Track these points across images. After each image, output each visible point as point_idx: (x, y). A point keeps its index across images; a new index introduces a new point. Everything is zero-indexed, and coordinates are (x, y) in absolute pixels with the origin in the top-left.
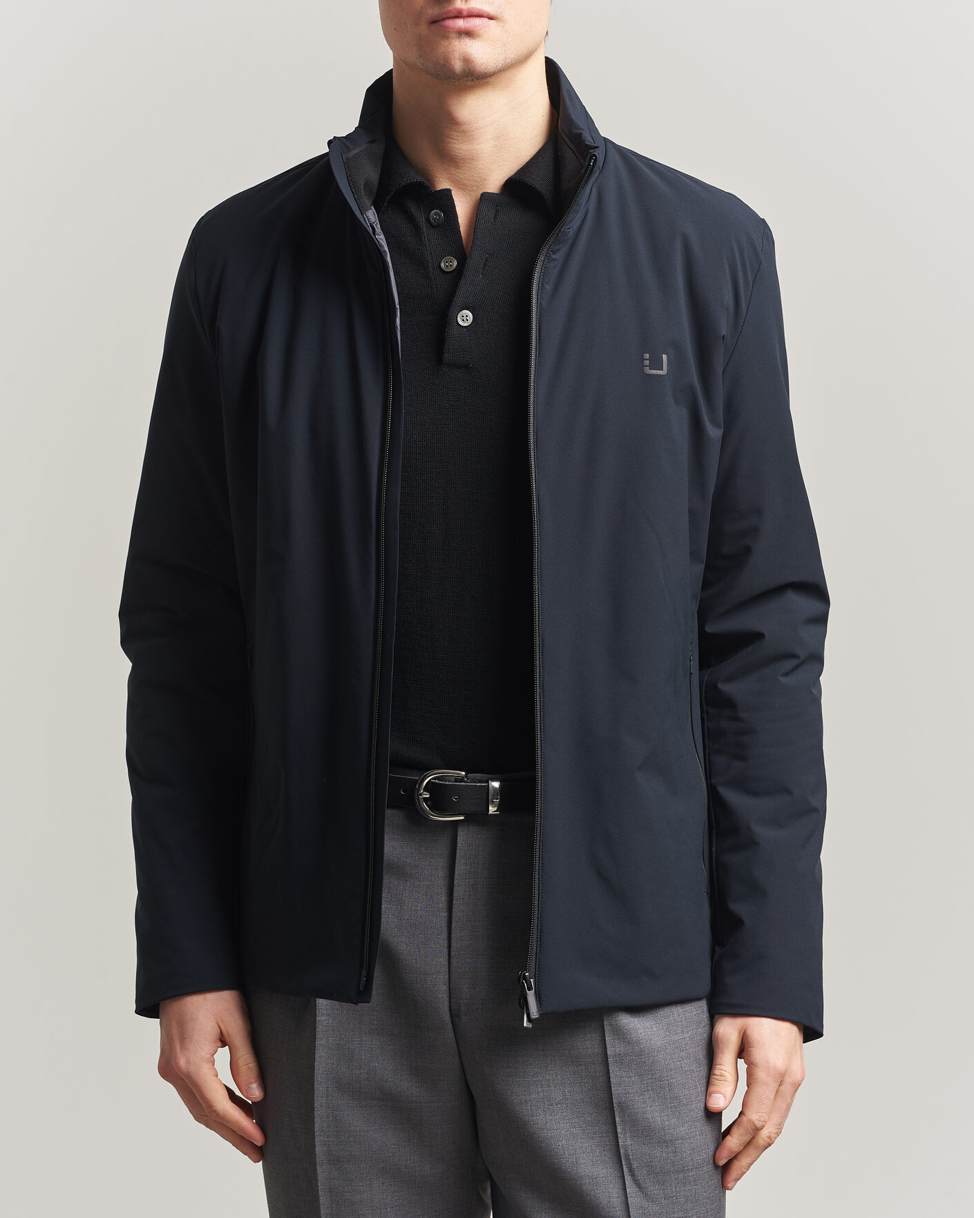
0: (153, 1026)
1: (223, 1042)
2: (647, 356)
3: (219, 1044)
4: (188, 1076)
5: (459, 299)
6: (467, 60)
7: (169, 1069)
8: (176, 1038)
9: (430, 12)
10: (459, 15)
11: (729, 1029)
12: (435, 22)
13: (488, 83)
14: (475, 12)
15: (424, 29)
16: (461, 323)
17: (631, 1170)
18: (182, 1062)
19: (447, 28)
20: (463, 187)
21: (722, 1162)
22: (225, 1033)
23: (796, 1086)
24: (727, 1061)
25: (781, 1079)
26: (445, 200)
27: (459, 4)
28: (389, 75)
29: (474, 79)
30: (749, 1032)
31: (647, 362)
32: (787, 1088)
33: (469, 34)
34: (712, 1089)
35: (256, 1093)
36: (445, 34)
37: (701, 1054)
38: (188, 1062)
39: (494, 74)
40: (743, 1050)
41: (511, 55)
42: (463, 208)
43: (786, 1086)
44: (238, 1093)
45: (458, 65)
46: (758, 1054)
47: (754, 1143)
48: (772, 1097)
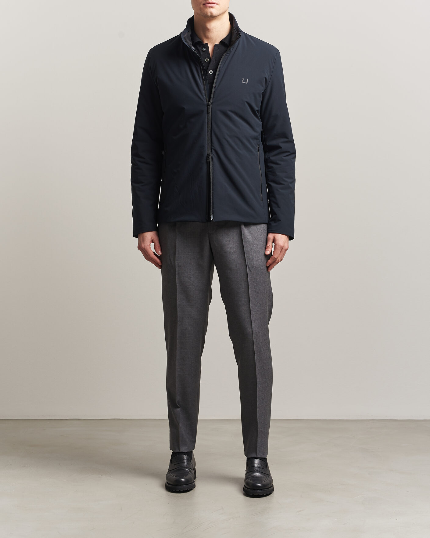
0: (137, 239)
1: (152, 242)
2: (243, 79)
3: (151, 242)
4: (144, 249)
5: (209, 68)
6: (211, 13)
7: (140, 248)
8: (142, 241)
9: (203, 2)
10: (210, 3)
11: (271, 236)
12: (204, 4)
13: (216, 19)
14: (213, 3)
15: (202, 6)
16: (210, 73)
17: (249, 267)
18: (143, 246)
19: (207, 6)
20: (210, 43)
21: (268, 266)
22: (153, 240)
23: (286, 250)
24: (270, 243)
25: (282, 248)
26: (206, 46)
27: (210, 0)
28: (193, 16)
29: (213, 17)
30: (275, 237)
31: (243, 80)
32: (283, 250)
33: (212, 7)
34: (266, 249)
35: (160, 253)
36: (206, 7)
37: (265, 240)
38: (144, 246)
39: (217, 16)
40: (274, 241)
41: (221, 12)
42: (210, 47)
43: (284, 250)
44: (156, 253)
45: (209, 14)
46: (277, 242)
47: (275, 262)
48: (280, 252)
